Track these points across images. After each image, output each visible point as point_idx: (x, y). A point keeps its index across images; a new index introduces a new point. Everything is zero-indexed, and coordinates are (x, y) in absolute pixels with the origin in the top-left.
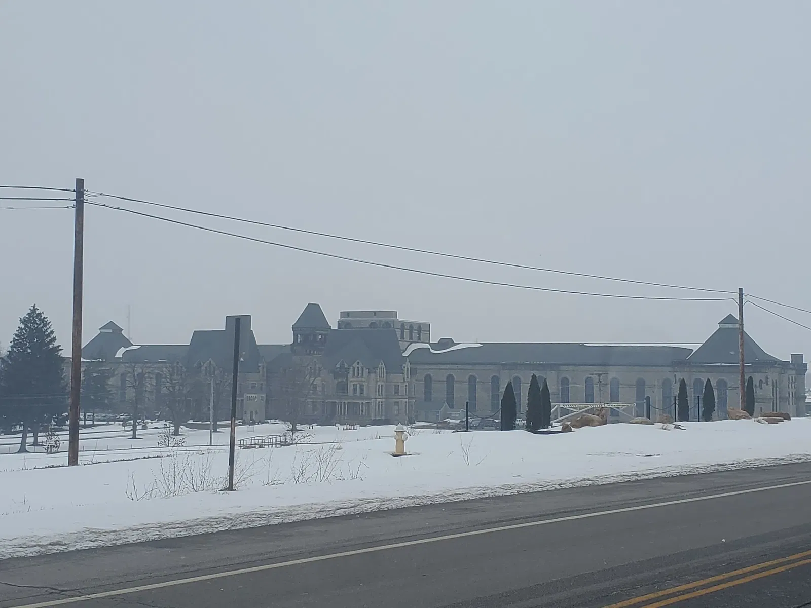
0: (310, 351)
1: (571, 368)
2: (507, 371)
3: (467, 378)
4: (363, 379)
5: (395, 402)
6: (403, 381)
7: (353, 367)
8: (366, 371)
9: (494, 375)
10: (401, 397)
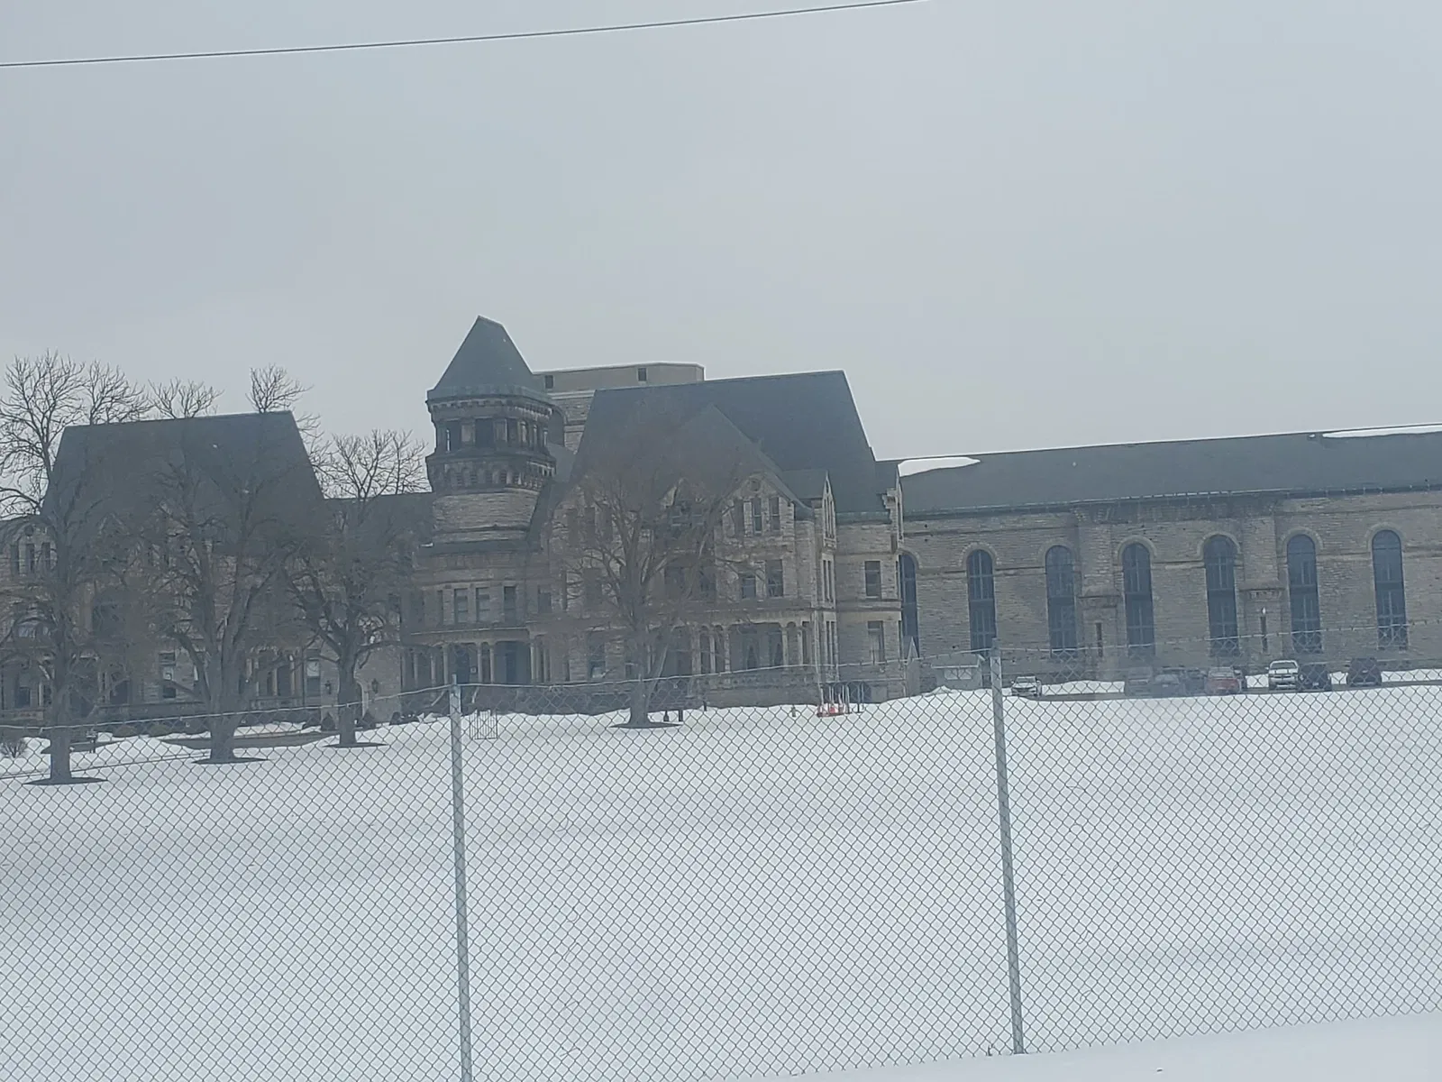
0: (503, 477)
1: (1318, 504)
2: (1105, 528)
3: (960, 561)
4: (780, 541)
5: (870, 624)
6: (889, 548)
7: (736, 501)
8: (787, 511)
9: (1051, 542)
10: (888, 604)
